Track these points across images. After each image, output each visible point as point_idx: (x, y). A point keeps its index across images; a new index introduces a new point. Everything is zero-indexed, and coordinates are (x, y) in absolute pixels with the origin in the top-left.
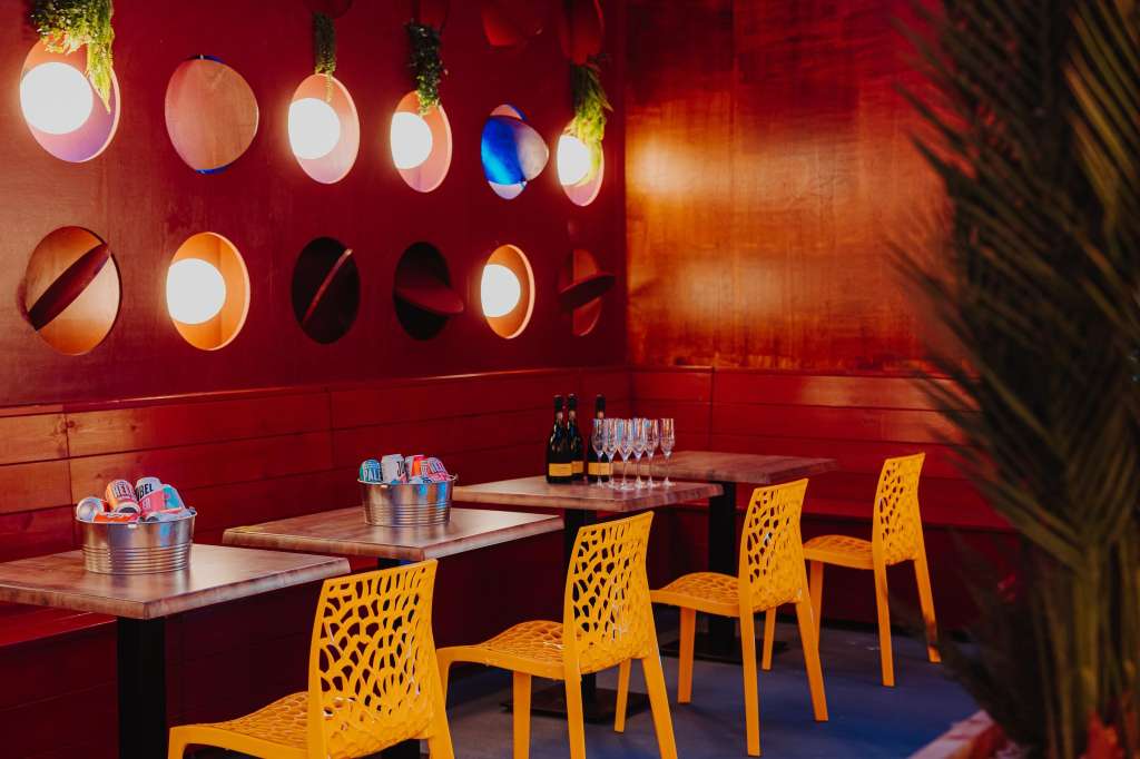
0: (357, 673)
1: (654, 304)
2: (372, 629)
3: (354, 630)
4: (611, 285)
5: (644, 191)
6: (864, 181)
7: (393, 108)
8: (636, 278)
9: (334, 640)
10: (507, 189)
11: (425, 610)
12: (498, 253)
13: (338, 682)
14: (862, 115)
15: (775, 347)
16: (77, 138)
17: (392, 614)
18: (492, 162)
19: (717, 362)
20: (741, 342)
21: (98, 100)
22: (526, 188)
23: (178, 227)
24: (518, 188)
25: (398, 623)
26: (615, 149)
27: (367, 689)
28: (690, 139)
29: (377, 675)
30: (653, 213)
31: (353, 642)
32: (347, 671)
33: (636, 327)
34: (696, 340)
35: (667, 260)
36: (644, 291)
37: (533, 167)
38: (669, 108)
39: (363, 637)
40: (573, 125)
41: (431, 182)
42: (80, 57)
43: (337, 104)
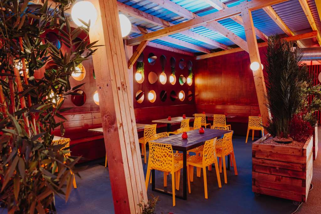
0: (148, 135)
1: (198, 97)
2: (150, 130)
3: (148, 130)
4: (193, 95)
5: (197, 84)
6: (223, 83)
7: (170, 75)
8: (196, 94)
9: (146, 131)
10: (182, 84)
11: (155, 129)
12: (181, 91)
13: (147, 135)
14: (223, 74)
15: (213, 102)
16: (140, 81)
17: (152, 129)
18: (180, 82)
19: (206, 104)
20: (208, 101)
21: (142, 76)
22: (184, 84)
23: (149, 90)
24: (183, 84)
25: (153, 130)
26: (194, 79)
27: (149, 136)
28: (202, 78)
29: (150, 135)
30: (198, 86)
31: (148, 132)
32: (148, 134)
33: (196, 100)
34: (203, 101)
35: (200, 92)
36: (197, 95)
37: (184, 82)
38: (200, 74)
39: (149, 131)
40: (189, 77)
41: (174, 84)
42: (141, 73)
43: (165, 76)
